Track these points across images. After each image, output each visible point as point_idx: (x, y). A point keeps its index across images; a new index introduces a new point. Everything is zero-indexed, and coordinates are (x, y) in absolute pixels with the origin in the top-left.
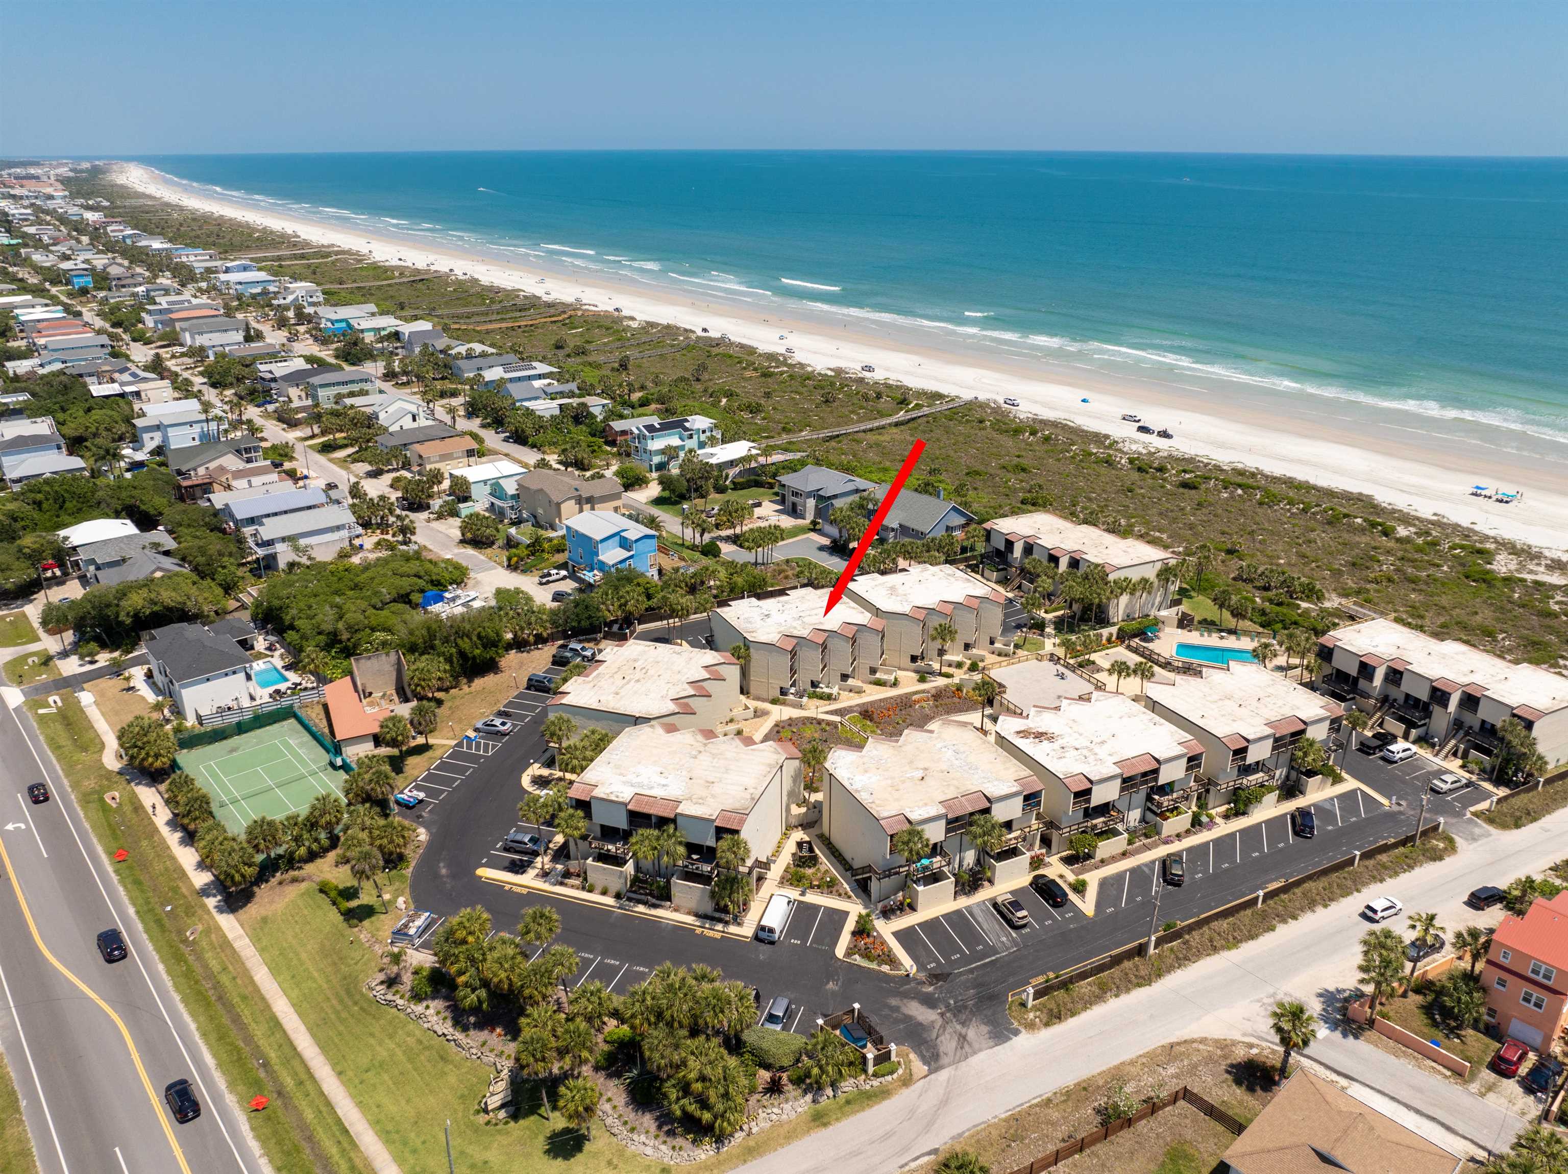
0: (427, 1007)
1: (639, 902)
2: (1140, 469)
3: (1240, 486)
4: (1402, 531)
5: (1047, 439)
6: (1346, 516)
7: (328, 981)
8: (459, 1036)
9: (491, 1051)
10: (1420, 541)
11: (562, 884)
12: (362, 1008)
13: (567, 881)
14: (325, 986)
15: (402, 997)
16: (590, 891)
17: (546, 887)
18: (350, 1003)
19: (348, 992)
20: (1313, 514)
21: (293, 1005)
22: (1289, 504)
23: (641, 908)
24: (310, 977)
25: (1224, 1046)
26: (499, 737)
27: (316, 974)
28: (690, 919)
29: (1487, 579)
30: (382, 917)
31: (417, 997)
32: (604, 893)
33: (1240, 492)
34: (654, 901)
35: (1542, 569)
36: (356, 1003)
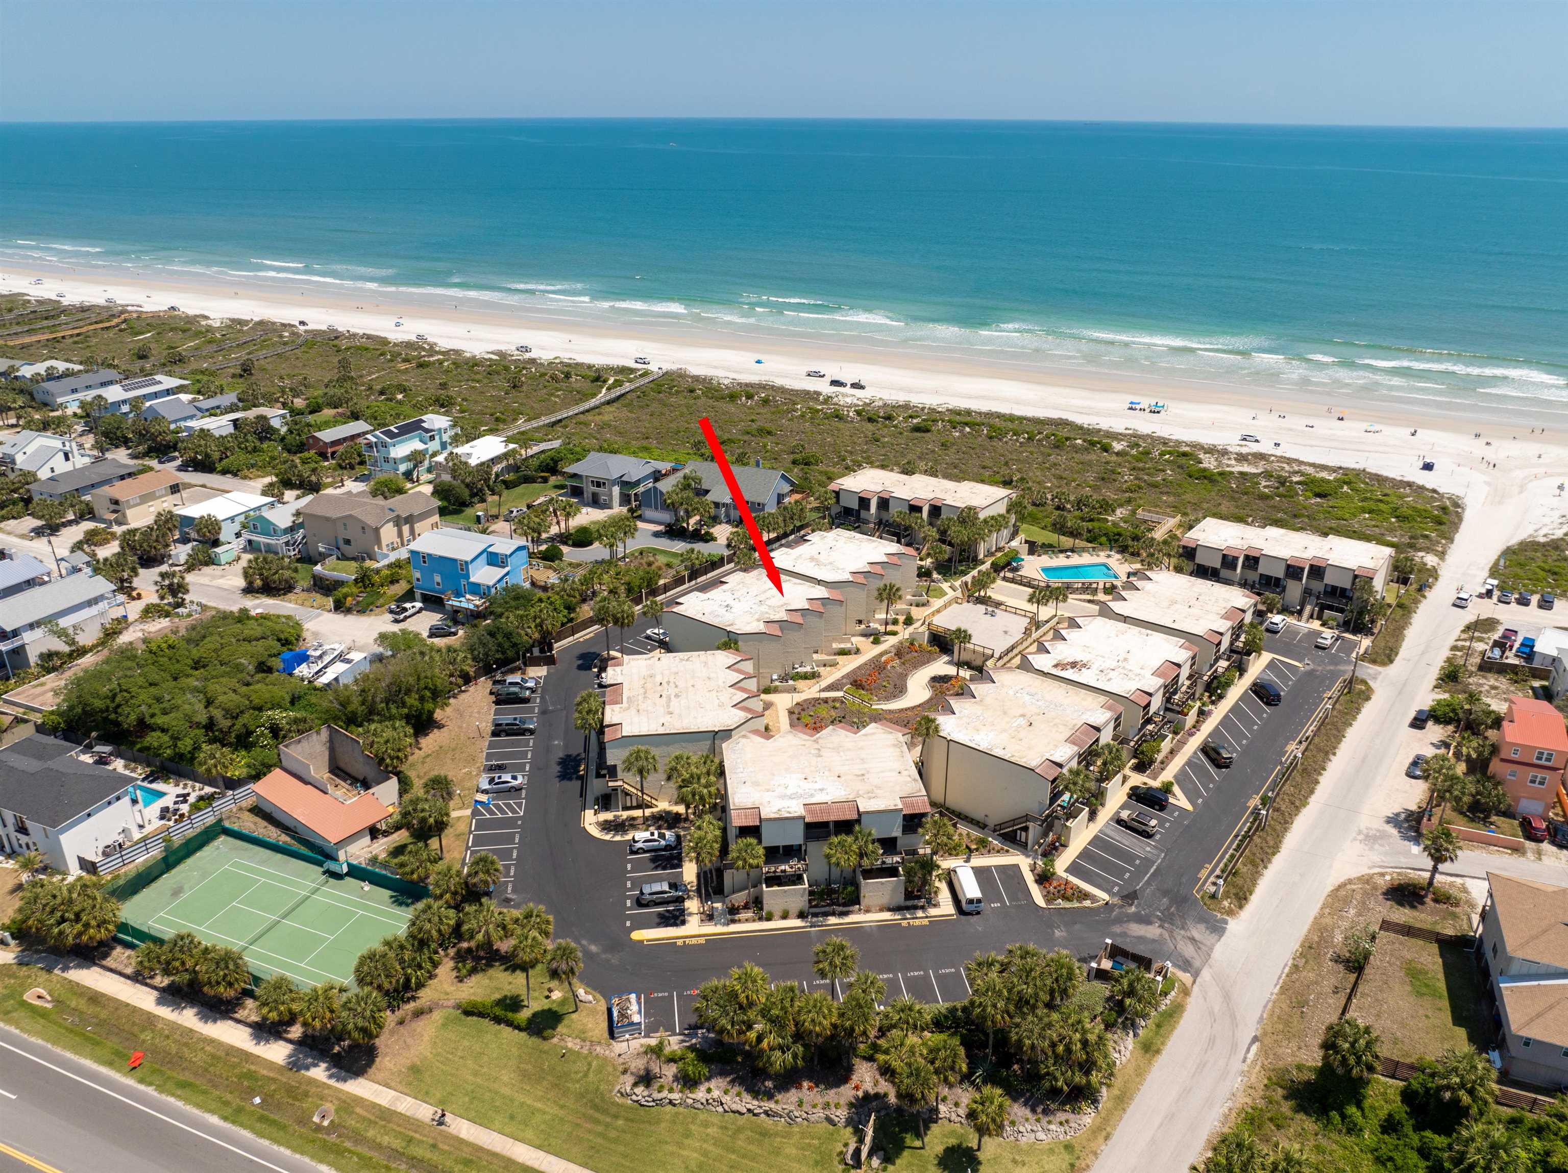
0: (709, 1090)
1: (826, 914)
2: (870, 420)
3: (966, 424)
4: (1117, 446)
5: (766, 401)
6: (1067, 439)
7: (562, 1107)
8: (772, 1105)
9: (814, 1106)
10: (1134, 452)
11: (733, 921)
12: (627, 1119)
13: (737, 917)
14: (561, 1113)
15: (671, 1090)
16: (769, 918)
17: (720, 929)
18: (608, 1120)
19: (596, 1108)
20: (1039, 440)
21: (539, 1147)
22: (1015, 434)
23: (832, 920)
24: (534, 1112)
25: (1366, 880)
26: (513, 793)
27: (539, 1105)
28: (887, 915)
29: (1206, 476)
30: (574, 1016)
31: (688, 1082)
32: (785, 916)
33: (968, 429)
34: (841, 909)
35: (1233, 462)
36: (616, 1117)
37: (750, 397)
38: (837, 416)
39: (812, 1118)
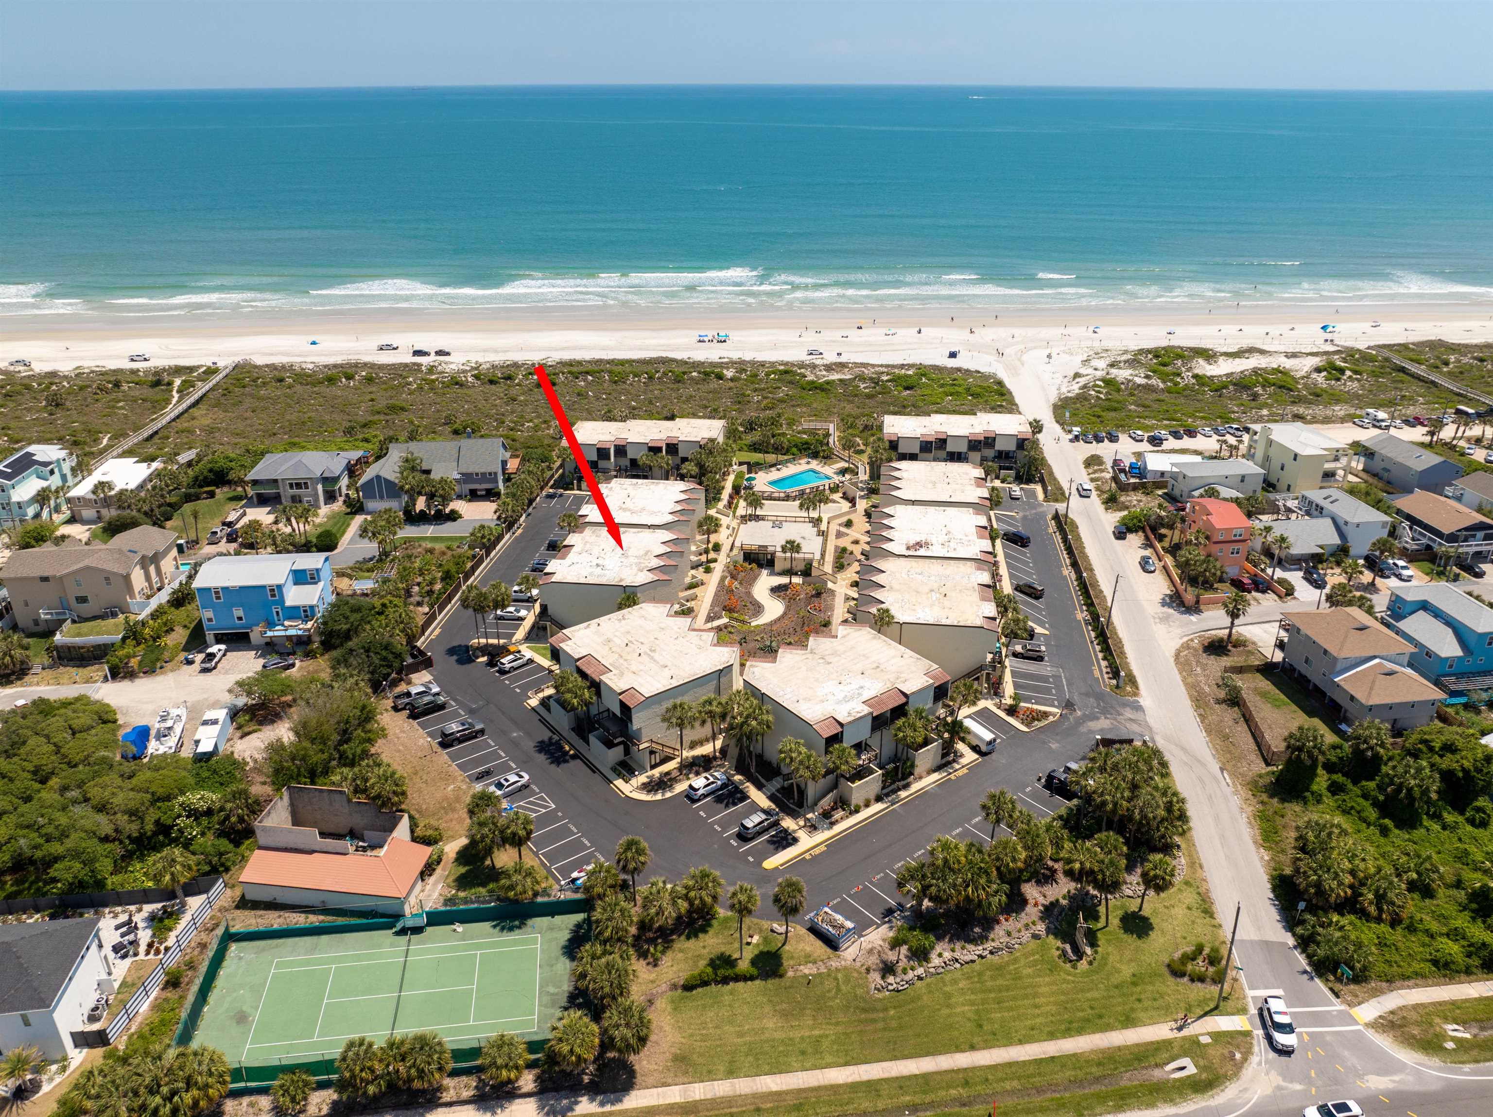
0: (940, 955)
1: (895, 791)
2: (491, 382)
3: (587, 373)
4: (729, 374)
5: (369, 380)
6: (684, 373)
7: (837, 1024)
8: (989, 945)
10: (743, 376)
11: (833, 824)
12: (895, 1008)
13: (833, 819)
14: (840, 1029)
15: (913, 969)
16: (857, 811)
17: (828, 834)
18: (881, 1015)
19: (864, 1010)
20: (659, 378)
21: (846, 1064)
22: (635, 376)
23: (903, 794)
24: (818, 1041)
27: (817, 1032)
28: (935, 776)
30: (787, 947)
31: (920, 955)
32: (867, 805)
33: (590, 378)
34: (901, 783)
36: (885, 1009)
37: (349, 377)
38: (457, 384)
39: (1024, 940)
